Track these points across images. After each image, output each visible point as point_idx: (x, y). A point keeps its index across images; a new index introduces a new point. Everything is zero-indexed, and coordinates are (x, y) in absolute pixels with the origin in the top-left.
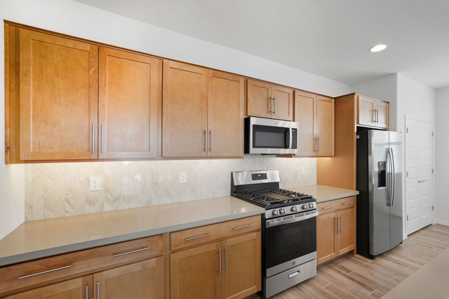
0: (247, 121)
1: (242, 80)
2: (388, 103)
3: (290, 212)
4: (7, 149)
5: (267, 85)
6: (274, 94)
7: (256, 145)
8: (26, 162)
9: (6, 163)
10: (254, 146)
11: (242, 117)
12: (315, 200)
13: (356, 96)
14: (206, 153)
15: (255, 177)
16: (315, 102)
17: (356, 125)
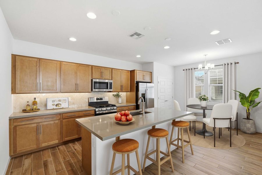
0: (92, 80)
1: (90, 66)
2: (151, 72)
3: (106, 110)
4: (12, 90)
5: (100, 68)
6: (103, 70)
7: (95, 88)
8: (17, 93)
9: (12, 94)
10: (94, 89)
11: (90, 79)
12: (116, 106)
13: (135, 71)
14: (76, 91)
15: (97, 99)
16: (121, 72)
17: (135, 81)
